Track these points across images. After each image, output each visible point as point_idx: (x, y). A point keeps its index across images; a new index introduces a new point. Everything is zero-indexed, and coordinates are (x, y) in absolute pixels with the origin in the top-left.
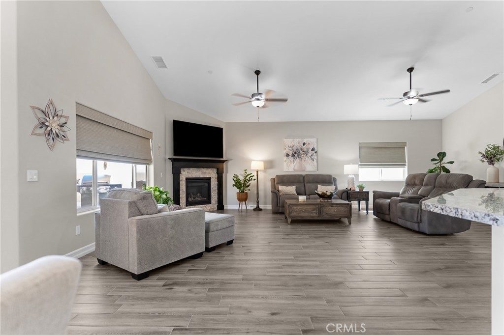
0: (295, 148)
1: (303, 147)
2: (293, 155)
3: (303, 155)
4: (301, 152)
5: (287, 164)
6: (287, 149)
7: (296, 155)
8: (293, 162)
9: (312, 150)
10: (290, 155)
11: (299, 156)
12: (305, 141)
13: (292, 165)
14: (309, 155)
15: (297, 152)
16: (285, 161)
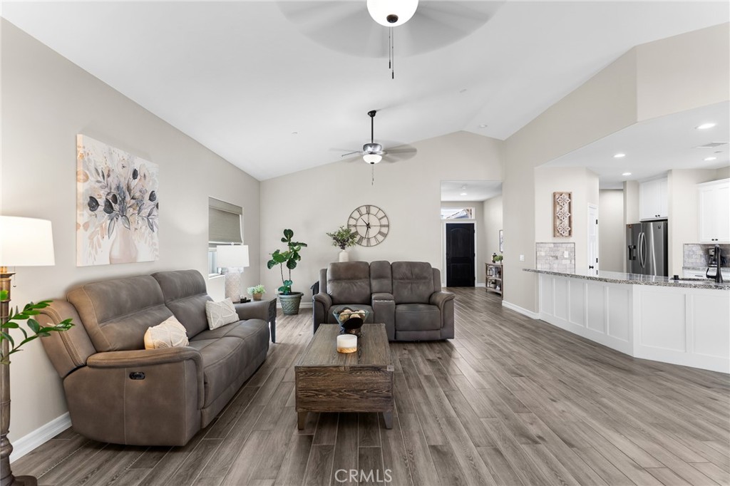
0: (113, 181)
1: (134, 183)
2: (109, 208)
3: (131, 210)
4: (128, 198)
5: (91, 238)
6: (92, 179)
7: (116, 207)
8: (109, 230)
9: (150, 199)
10: (101, 202)
11: (123, 212)
12: (138, 164)
13: (107, 243)
14: (145, 212)
15: (119, 199)
16: (86, 226)
